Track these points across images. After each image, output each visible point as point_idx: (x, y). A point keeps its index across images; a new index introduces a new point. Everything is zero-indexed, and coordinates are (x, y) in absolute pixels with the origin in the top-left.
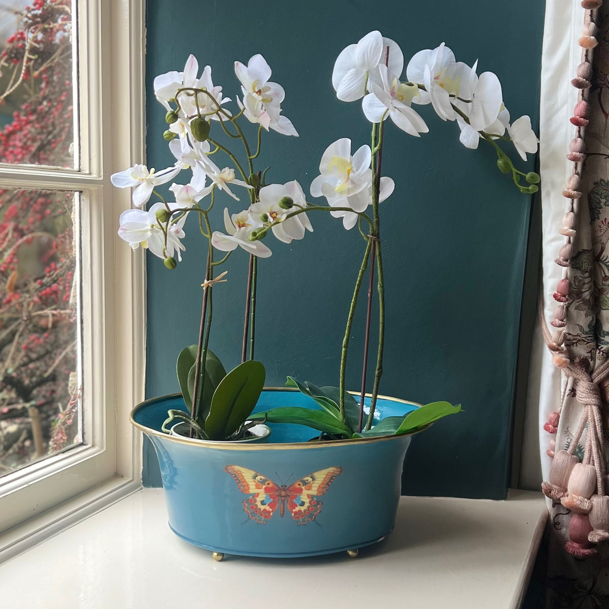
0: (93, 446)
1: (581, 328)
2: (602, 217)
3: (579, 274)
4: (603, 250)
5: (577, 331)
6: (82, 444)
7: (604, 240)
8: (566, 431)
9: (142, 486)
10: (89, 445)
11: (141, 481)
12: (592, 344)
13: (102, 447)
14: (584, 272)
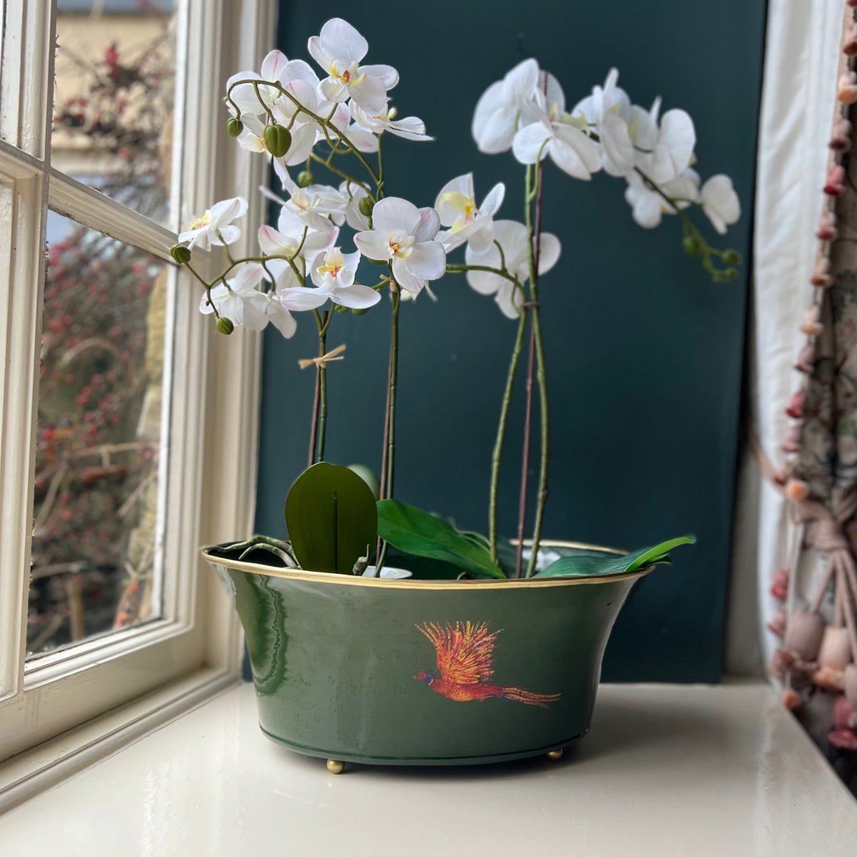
0: (176, 621)
1: (817, 458)
2: (845, 318)
3: (818, 387)
4: (845, 359)
5: (810, 461)
6: (159, 619)
7: (847, 346)
8: (800, 595)
9: (241, 681)
10: (170, 620)
11: (240, 673)
12: (829, 479)
13: (188, 622)
14: (823, 384)
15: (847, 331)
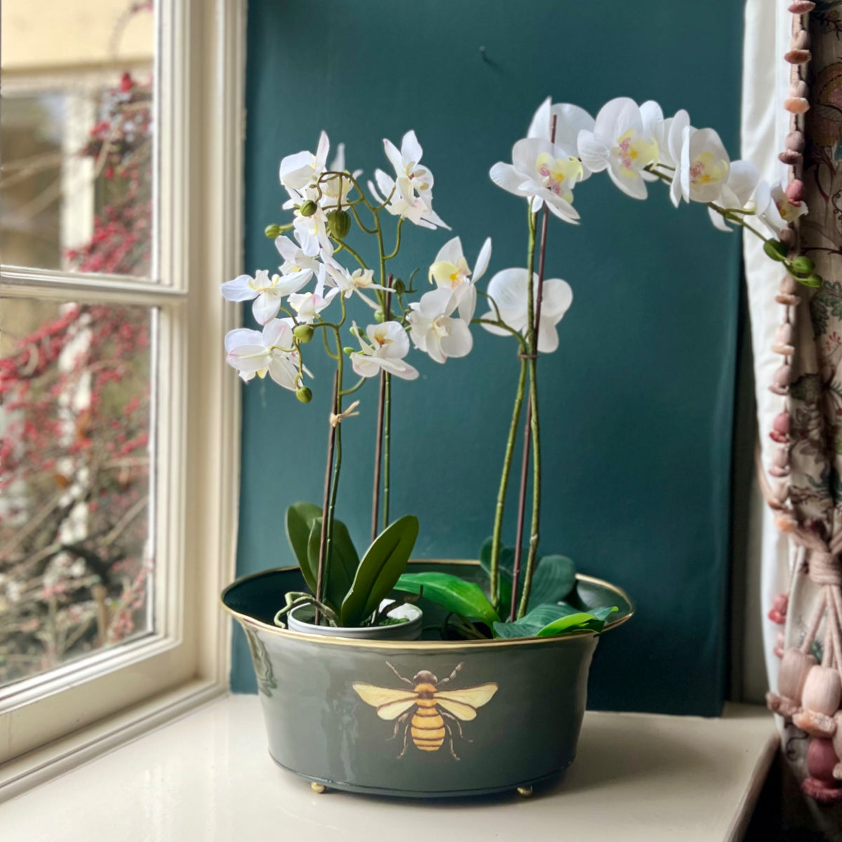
0: (166, 636)
1: (810, 479)
2: (830, 330)
3: (802, 406)
4: (833, 374)
5: (806, 483)
6: (152, 634)
7: (834, 360)
8: (799, 621)
9: (229, 692)
10: (161, 635)
11: (228, 686)
12: (827, 501)
13: (177, 638)
14: (809, 403)
15: (833, 344)
